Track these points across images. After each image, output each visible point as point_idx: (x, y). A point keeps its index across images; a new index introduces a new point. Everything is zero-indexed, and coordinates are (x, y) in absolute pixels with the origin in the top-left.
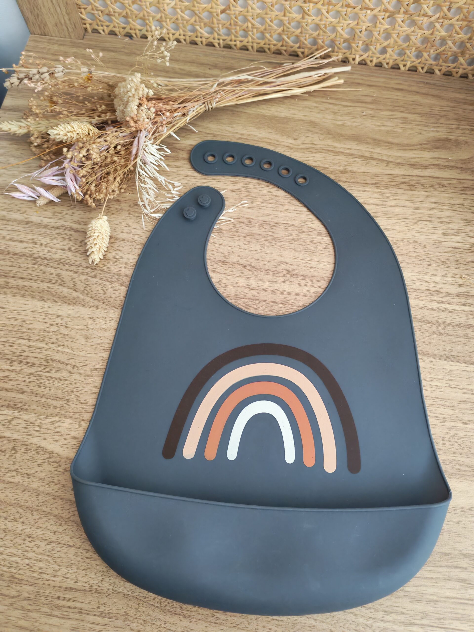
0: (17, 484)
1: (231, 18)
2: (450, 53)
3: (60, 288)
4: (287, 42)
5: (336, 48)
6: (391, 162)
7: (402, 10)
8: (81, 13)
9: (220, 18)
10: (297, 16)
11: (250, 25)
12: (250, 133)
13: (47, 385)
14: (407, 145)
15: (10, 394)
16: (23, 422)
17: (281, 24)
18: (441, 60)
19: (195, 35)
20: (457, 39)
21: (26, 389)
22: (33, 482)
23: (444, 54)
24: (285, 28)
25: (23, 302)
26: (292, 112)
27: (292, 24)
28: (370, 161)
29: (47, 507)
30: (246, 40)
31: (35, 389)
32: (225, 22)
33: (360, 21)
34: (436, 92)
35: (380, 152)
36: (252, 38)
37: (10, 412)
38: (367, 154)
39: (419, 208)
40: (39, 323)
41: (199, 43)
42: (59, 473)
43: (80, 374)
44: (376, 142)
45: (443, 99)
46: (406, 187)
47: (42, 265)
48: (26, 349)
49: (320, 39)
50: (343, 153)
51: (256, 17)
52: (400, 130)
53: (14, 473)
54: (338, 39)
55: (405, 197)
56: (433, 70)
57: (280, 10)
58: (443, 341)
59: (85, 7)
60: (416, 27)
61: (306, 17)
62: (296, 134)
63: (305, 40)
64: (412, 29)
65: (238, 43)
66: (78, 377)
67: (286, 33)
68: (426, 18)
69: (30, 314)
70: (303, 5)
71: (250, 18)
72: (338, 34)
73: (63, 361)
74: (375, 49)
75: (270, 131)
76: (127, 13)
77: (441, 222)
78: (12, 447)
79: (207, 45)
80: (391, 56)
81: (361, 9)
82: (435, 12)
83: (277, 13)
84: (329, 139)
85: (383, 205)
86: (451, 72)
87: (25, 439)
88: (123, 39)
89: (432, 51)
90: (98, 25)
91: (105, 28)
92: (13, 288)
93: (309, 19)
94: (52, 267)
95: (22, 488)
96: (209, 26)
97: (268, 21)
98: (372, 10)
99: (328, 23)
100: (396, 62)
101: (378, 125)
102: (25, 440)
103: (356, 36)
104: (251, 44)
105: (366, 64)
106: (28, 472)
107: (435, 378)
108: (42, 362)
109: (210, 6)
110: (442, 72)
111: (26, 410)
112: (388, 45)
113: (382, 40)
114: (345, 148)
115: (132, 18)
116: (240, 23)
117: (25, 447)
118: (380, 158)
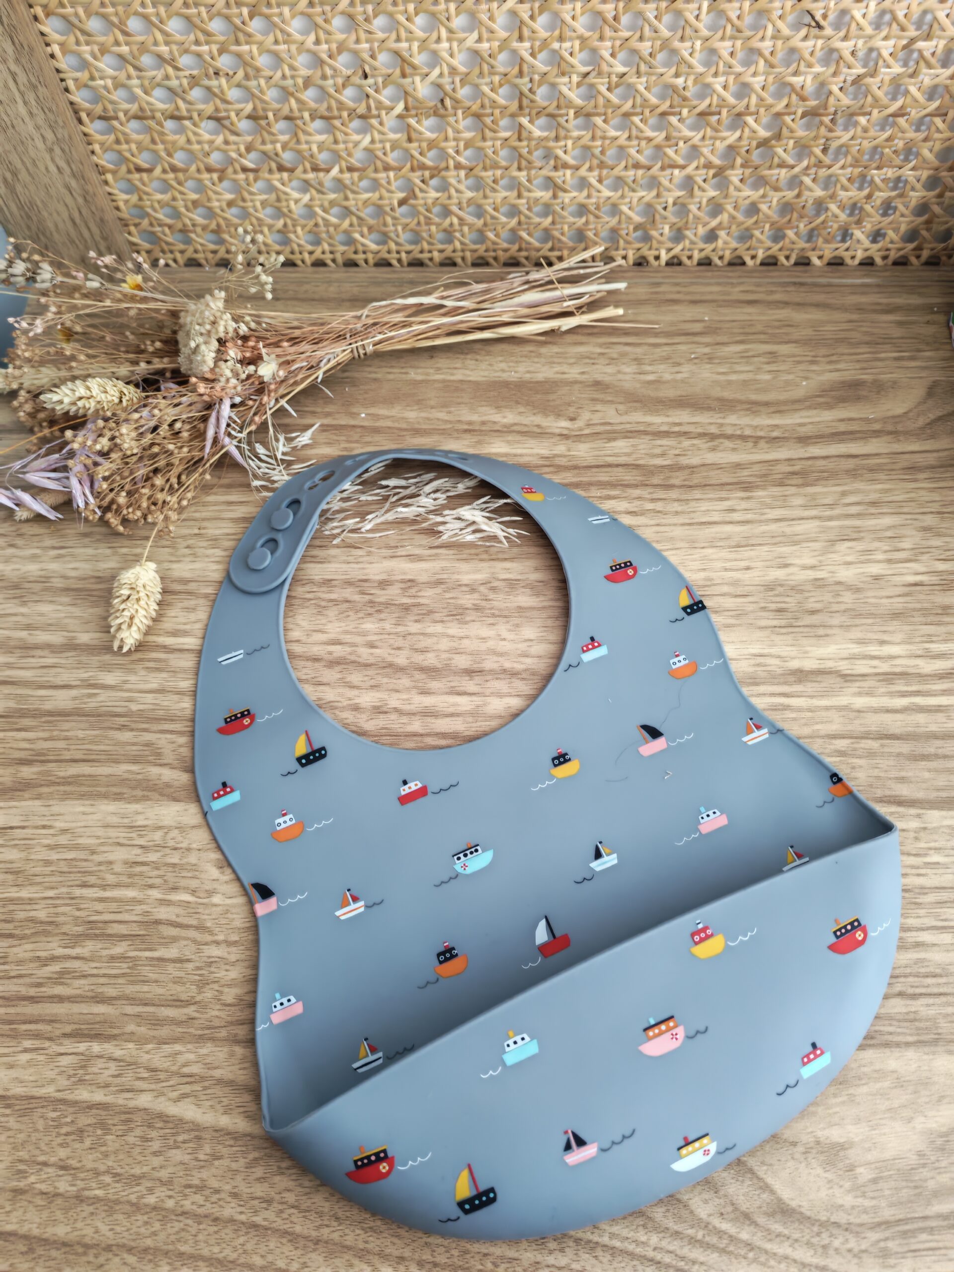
0: (117, 1202)
1: (419, 213)
2: (836, 226)
3: (155, 771)
4: (529, 243)
5: (621, 242)
6: (761, 438)
7: (739, 161)
8: (130, 233)
9: (397, 215)
10: (545, 195)
11: (455, 221)
12: (485, 418)
13: (153, 976)
14: (785, 402)
15: (76, 1008)
16: (112, 1065)
17: (514, 211)
18: (821, 240)
19: (353, 249)
20: (845, 200)
21: (111, 992)
22: (151, 1190)
23: (825, 228)
24: (523, 218)
25: (82, 809)
26: (558, 368)
27: (536, 209)
28: (721, 440)
29: (186, 1242)
30: (450, 248)
31: (130, 990)
32: (408, 220)
33: (662, 189)
34: (820, 298)
35: (738, 422)
36: (462, 243)
37: (82, 1047)
38: (713, 430)
39: (830, 518)
40: (119, 848)
41: (362, 263)
42: (202, 1163)
43: (217, 943)
44: (726, 405)
45: (838, 309)
46: (800, 481)
47: (111, 728)
48: (99, 907)
49: (590, 230)
50: (666, 434)
51: (465, 205)
52: (767, 377)
53: (107, 1179)
54: (624, 226)
55: (799, 501)
56: (808, 258)
57: (510, 188)
58: (929, 770)
59: (137, 221)
60: (768, 188)
61: (561, 194)
62: (572, 409)
63: (563, 234)
64: (761, 192)
65: (436, 254)
66: (216, 951)
67: (525, 227)
68: (784, 171)
69: (101, 832)
70: (553, 174)
71: (454, 209)
72: (623, 217)
73: (179, 920)
74: (695, 235)
75: (522, 409)
76: (218, 225)
77: (880, 539)
78: (94, 1121)
79: (377, 265)
80: (725, 243)
81: (663, 168)
82: (800, 157)
83: (505, 194)
84: (636, 410)
85: (760, 521)
86: (841, 258)
87: (120, 1100)
88: (215, 273)
89: (802, 225)
90: (163, 252)
91: (178, 256)
92: (58, 784)
93: (566, 198)
94: (132, 730)
95: (127, 1208)
96: (378, 231)
97: (489, 209)
98: (683, 167)
99: (602, 201)
100: (737, 253)
101: (723, 373)
102: (121, 1102)
103: (657, 217)
104: (460, 254)
105: (680, 264)
106: (137, 1171)
107: (930, 849)
108: (136, 930)
109: (377, 195)
110: (826, 260)
111: (114, 1037)
112: (720, 226)
113: (707, 219)
114: (668, 423)
115: (229, 232)
116: (437, 220)
117: (124, 1117)
118: (739, 432)
